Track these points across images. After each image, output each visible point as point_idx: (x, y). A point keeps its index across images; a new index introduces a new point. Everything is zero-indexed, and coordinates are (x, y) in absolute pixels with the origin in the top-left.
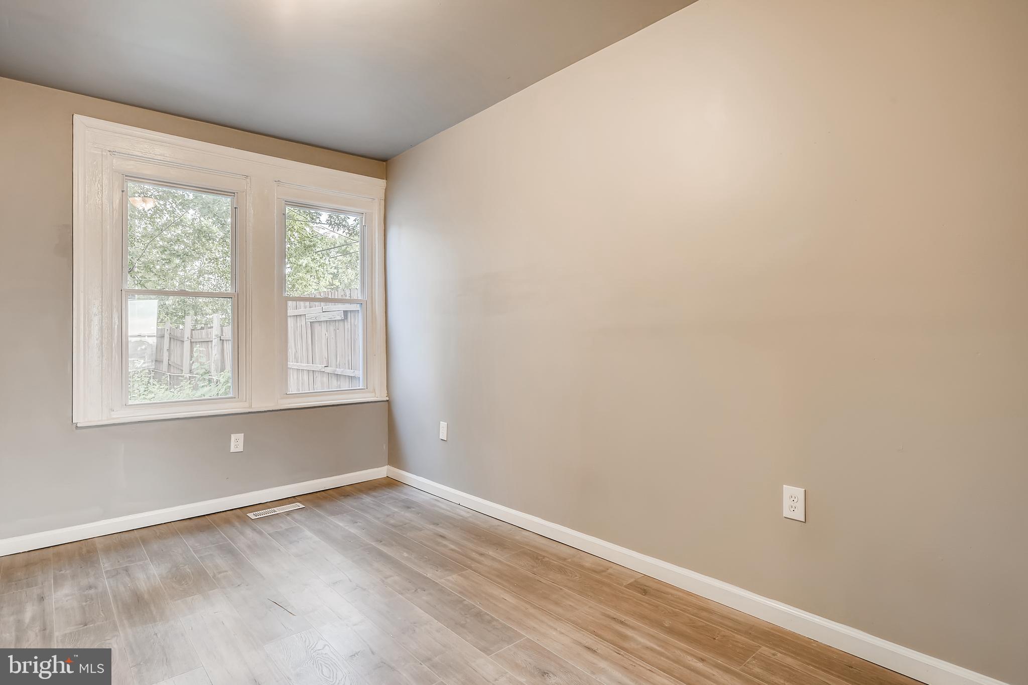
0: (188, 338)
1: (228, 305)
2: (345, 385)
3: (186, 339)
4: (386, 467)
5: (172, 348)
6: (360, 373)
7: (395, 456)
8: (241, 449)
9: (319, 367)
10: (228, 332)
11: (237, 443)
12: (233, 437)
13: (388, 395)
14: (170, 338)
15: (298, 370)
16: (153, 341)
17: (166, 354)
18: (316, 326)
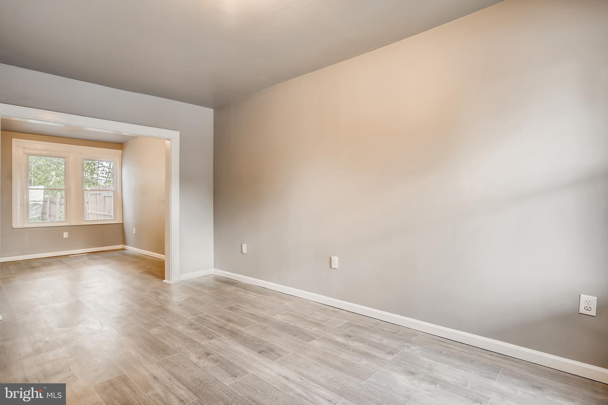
0: (59, 202)
1: (63, 193)
2: (107, 218)
3: (57, 202)
4: (122, 245)
5: (51, 207)
6: (112, 215)
7: (124, 242)
8: (67, 237)
9: (106, 213)
10: (63, 201)
11: (66, 235)
12: (65, 233)
13: (122, 222)
14: (50, 202)
15: (100, 215)
16: (42, 203)
17: (48, 210)
18: (106, 198)
